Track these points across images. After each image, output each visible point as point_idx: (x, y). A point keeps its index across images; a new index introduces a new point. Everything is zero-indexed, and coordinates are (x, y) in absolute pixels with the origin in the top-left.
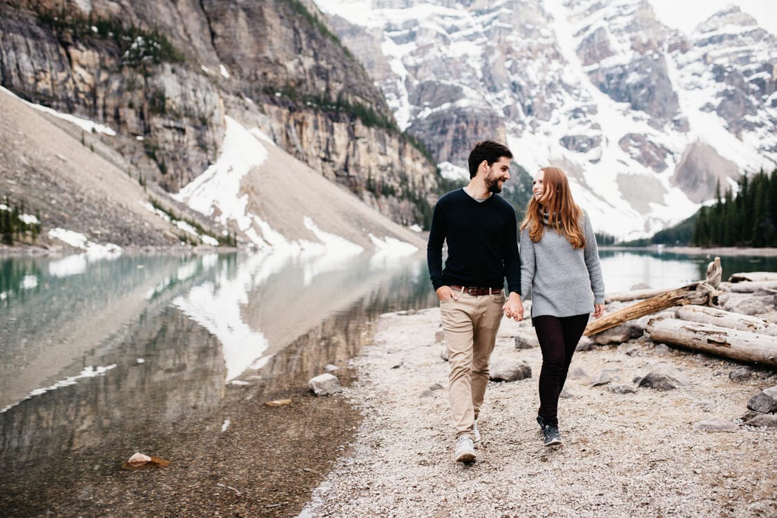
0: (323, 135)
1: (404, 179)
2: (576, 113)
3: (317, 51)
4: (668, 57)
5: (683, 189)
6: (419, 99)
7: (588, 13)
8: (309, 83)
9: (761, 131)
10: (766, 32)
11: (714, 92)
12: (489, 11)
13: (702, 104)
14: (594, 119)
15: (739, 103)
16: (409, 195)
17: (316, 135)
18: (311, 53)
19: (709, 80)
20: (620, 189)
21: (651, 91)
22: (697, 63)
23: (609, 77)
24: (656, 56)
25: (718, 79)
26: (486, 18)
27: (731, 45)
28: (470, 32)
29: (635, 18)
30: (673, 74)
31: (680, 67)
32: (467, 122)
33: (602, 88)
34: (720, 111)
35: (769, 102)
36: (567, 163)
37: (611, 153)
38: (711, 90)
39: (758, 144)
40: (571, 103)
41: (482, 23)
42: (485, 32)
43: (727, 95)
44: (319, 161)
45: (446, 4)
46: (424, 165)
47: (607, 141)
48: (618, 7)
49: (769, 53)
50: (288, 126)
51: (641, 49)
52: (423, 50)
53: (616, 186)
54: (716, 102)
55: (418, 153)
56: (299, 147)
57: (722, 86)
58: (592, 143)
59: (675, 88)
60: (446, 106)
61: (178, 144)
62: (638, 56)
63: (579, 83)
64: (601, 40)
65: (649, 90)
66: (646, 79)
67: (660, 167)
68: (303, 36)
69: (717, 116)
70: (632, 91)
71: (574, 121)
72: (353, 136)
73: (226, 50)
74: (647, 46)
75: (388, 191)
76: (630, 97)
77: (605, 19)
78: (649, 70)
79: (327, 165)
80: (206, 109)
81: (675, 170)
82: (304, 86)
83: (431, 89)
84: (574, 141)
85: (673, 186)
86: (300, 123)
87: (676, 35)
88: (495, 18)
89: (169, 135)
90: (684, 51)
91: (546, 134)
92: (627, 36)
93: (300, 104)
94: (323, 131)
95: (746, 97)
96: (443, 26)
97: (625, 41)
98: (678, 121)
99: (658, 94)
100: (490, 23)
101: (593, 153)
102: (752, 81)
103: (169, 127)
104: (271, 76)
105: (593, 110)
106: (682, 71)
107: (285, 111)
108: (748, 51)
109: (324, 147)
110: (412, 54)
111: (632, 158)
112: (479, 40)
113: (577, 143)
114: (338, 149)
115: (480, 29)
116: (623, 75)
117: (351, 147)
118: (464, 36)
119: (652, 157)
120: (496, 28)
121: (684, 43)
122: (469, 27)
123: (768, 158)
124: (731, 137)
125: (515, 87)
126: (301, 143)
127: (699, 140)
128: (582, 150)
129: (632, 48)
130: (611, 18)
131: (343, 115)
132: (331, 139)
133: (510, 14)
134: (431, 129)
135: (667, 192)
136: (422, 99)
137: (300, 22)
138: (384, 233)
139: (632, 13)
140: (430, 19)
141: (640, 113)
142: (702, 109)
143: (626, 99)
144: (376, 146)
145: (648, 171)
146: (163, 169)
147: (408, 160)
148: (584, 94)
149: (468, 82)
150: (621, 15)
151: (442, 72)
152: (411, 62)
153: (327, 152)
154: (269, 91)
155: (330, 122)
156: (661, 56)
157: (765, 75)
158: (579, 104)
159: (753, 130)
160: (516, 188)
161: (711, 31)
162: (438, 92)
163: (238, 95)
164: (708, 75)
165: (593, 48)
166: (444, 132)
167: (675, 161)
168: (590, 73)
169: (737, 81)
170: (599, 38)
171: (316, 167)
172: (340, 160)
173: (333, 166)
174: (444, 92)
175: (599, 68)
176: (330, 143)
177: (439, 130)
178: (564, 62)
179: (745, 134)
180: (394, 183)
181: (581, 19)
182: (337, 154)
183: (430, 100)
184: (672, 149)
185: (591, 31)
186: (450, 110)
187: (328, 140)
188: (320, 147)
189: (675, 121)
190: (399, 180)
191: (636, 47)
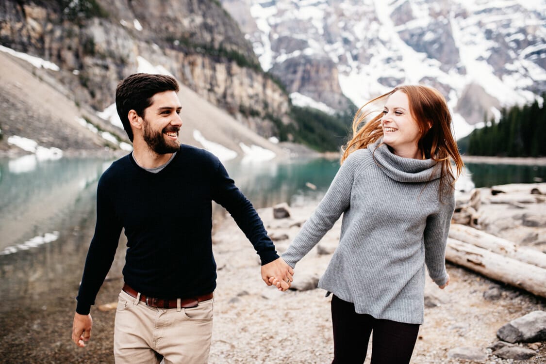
0: (208, 72)
1: (266, 105)
2: (388, 60)
3: (205, 12)
4: (454, 21)
5: (462, 115)
6: (278, 48)
8: (199, 35)
10: (522, 6)
13: (477, 56)
14: (401, 65)
15: (502, 56)
16: (269, 117)
17: (203, 72)
18: (201, 13)
19: (482, 38)
22: (474, 27)
23: (412, 35)
24: (446, 22)
25: (488, 38)
27: (498, 15)
30: (457, 34)
31: (462, 29)
32: (311, 65)
33: (408, 43)
34: (489, 61)
35: (523, 56)
38: (484, 46)
39: (514, 85)
40: (385, 53)
43: (494, 50)
44: (206, 91)
46: (281, 95)
47: (410, 81)
49: (524, 22)
50: (183, 66)
51: (436, 16)
52: (281, 13)
54: (487, 55)
55: (276, 87)
56: (191, 80)
57: (492, 44)
59: (457, 44)
60: (296, 54)
61: (104, 77)
62: (433, 21)
63: (391, 39)
64: (407, 10)
65: (440, 45)
66: (438, 37)
68: (195, 0)
69: (487, 64)
70: (428, 46)
71: (387, 65)
72: (230, 74)
73: (139, 10)
74: (439, 14)
75: (254, 113)
76: (426, 49)
78: (440, 31)
79: (211, 94)
80: (124, 52)
81: (457, 101)
82: (195, 37)
83: (286, 42)
84: (387, 80)
86: (192, 64)
87: (459, 7)
89: (97, 71)
90: (465, 18)
91: (368, 75)
92: (426, 6)
93: (192, 49)
94: (208, 70)
95: (506, 51)
97: (425, 10)
98: (460, 68)
99: (446, 49)
102: (512, 41)
103: (97, 65)
104: (171, 29)
105: (400, 58)
106: (463, 32)
107: (181, 55)
108: (509, 20)
109: (209, 81)
110: (274, 16)
112: (322, 7)
113: (389, 81)
114: (219, 83)
116: (422, 34)
117: (229, 81)
118: (310, 5)
121: (464, 12)
123: (521, 95)
124: (495, 79)
125: (346, 41)
126: (193, 78)
127: (473, 82)
129: (430, 15)
131: (223, 59)
132: (214, 75)
134: (286, 69)
136: (280, 47)
138: (250, 143)
141: (434, 61)
142: (477, 60)
143: (424, 51)
144: (246, 81)
146: (93, 95)
147: (269, 92)
148: (394, 46)
149: (312, 36)
151: (295, 29)
152: (273, 21)
153: (211, 84)
154: (170, 40)
155: (213, 63)
156: (449, 21)
157: (521, 37)
158: (390, 54)
159: (511, 75)
160: (346, 112)
161: (484, 4)
162: (291, 44)
163: (147, 42)
164: (481, 35)
165: (402, 15)
166: (295, 72)
167: (456, 95)
168: (400, 32)
169: (501, 40)
171: (203, 95)
172: (220, 90)
173: (216, 95)
174: (295, 44)
175: (406, 29)
176: (213, 78)
177: (291, 70)
178: (380, 24)
179: (506, 77)
180: (259, 108)
182: (218, 86)
183: (286, 48)
184: (454, 87)
185: (401, 3)
186: (299, 56)
187: (212, 76)
188: (206, 81)
190: (262, 105)
191: (432, 14)
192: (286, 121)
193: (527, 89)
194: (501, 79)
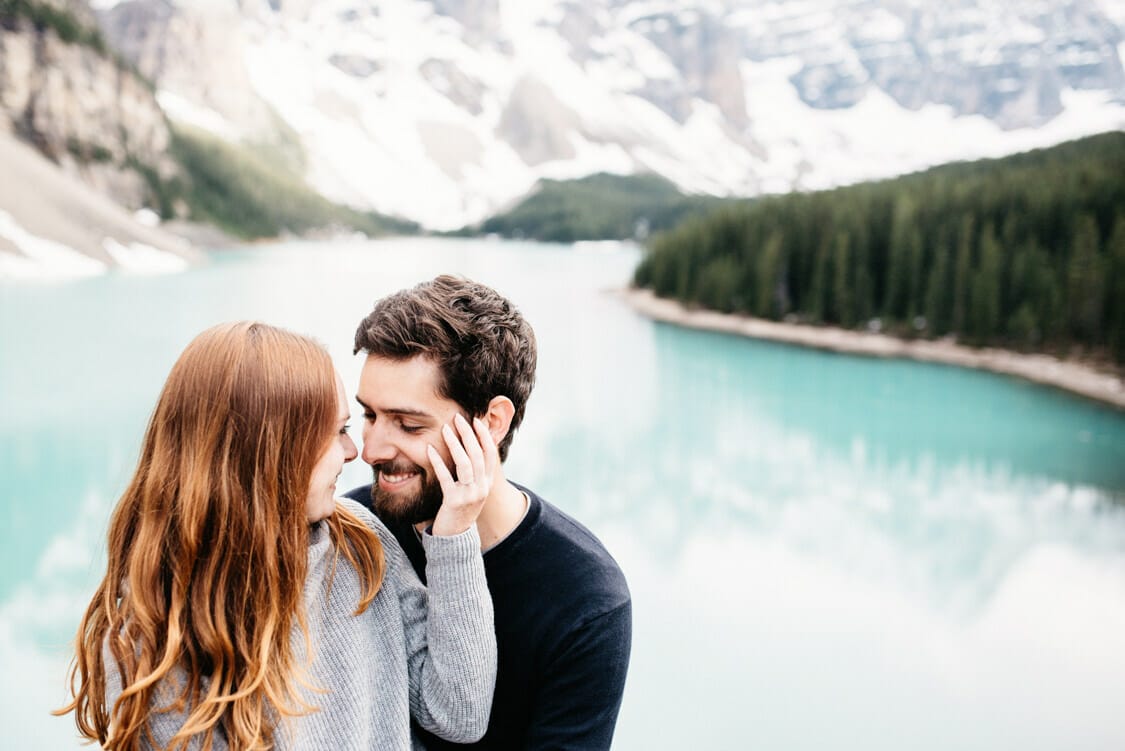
1: (124, 135)
2: (349, 16)
5: (512, 145)
13: (536, 18)
14: (377, 26)
34: (561, 29)
39: (610, 83)
53: (417, 137)
54: (556, 17)
67: (475, 108)
69: (557, 36)
72: (42, 60)
81: (499, 115)
111: (438, 92)
114: (15, 82)
117: (38, 79)
119: (467, 92)
127: (530, 73)
128: (359, 74)
135: (486, 149)
142: (537, 25)
144: (80, 77)
147: (129, 102)
159: (601, 62)
166: (143, 35)
172: (18, 101)
182: (13, 90)
190: (115, 135)
192: (168, 169)
193: (636, 93)
194: (583, 67)
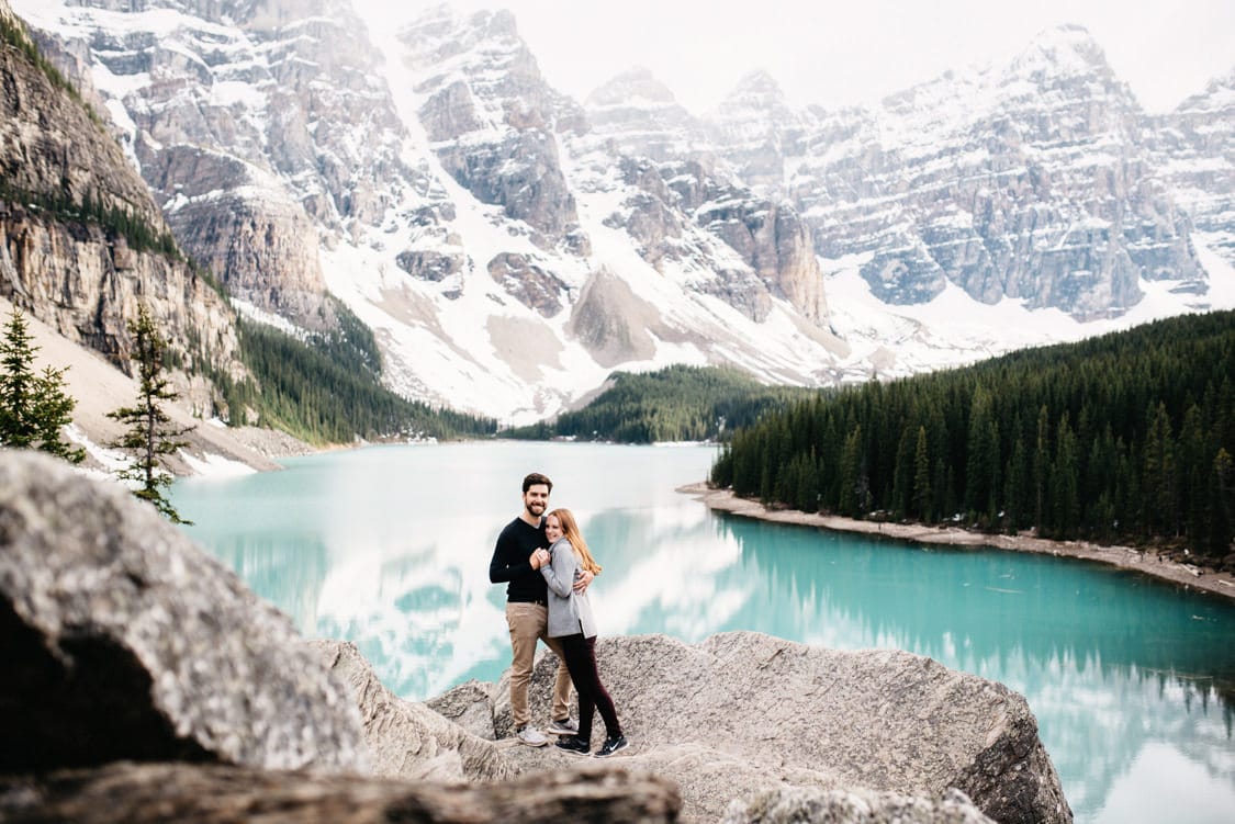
0: (58, 262)
1: (195, 339)
2: (422, 216)
3: (45, 114)
4: (558, 138)
5: (585, 344)
6: (164, 177)
7: (437, 55)
8: (30, 168)
9: (687, 261)
10: (686, 113)
11: (623, 197)
12: (279, 36)
13: (607, 216)
14: (451, 227)
15: (657, 216)
16: (201, 366)
17: (47, 263)
18: (35, 115)
19: (616, 179)
20: (493, 341)
21: (536, 189)
22: (598, 153)
23: (472, 162)
24: (542, 136)
25: (629, 179)
26: (275, 46)
27: (639, 127)
28: (247, 65)
29: (511, 74)
30: (565, 165)
31: (574, 155)
32: (253, 225)
33: (461, 178)
34: (632, 227)
35: (695, 219)
36: (411, 296)
37: (478, 283)
38: (618, 197)
39: (682, 278)
40: (414, 200)
41: (269, 52)
42: (272, 70)
43: (638, 201)
44: (52, 309)
45: (204, 14)
47: (471, 262)
48: (485, 54)
49: (690, 145)
51: (521, 124)
52: (162, 89)
53: (487, 336)
54: (627, 213)
55: (212, 294)
56: (16, 283)
57: (634, 191)
58: (448, 265)
59: (570, 187)
60: (215, 194)
62: (515, 133)
63: (426, 168)
64: (460, 103)
65: (533, 187)
66: (528, 169)
67: (550, 308)
68: (21, 85)
69: (628, 236)
70: (507, 187)
71: (419, 229)
72: (112, 266)
74: (527, 119)
75: (170, 361)
76: (504, 196)
77: (465, 70)
78: (532, 157)
79: (65, 315)
81: (572, 313)
82: (21, 175)
83: (188, 162)
84: (420, 261)
85: (572, 338)
86: (19, 242)
87: (568, 106)
88: (291, 48)
90: (580, 133)
91: (376, 247)
92: (498, 101)
93: (18, 207)
94: (59, 257)
95: (667, 208)
96: (199, 51)
97: (495, 109)
98: (575, 237)
99: (546, 195)
100: (281, 55)
101: (449, 283)
102: (671, 185)
105: (449, 214)
106: (577, 163)
108: (664, 138)
109: (60, 283)
110: (144, 94)
111: (509, 292)
112: (263, 82)
113: (424, 264)
114: (85, 288)
115: (262, 62)
116: (493, 161)
117: (108, 284)
118: (236, 71)
119: (539, 292)
120: (292, 65)
121: (580, 119)
122: (245, 58)
123: (698, 302)
124: (647, 267)
125: (323, 166)
126: (21, 276)
127: (604, 268)
128: (433, 277)
129: (506, 120)
130: (475, 70)
131: (94, 229)
132: (73, 270)
133: (316, 45)
134: (189, 231)
135: (563, 348)
136: (170, 177)
137: (16, 60)
138: (199, 445)
139: (505, 66)
140: (177, 35)
141: (518, 223)
142: (607, 223)
143: (498, 200)
144: (151, 283)
145: (533, 315)
147: (198, 306)
148: (433, 185)
149: (245, 152)
150: (490, 67)
151: (200, 131)
152: (142, 106)
153: (66, 293)
155: (71, 240)
156: (550, 136)
157: (690, 179)
158: (426, 202)
159: (675, 259)
161: (613, 102)
162: (199, 169)
164: (614, 172)
165: (447, 113)
166: (212, 239)
167: (571, 301)
168: (442, 152)
169: (654, 184)
170: (456, 99)
171: (47, 318)
172: (87, 307)
173: (76, 318)
174: (211, 170)
175: (457, 146)
176: (72, 276)
177: (203, 234)
178: (402, 132)
179: (666, 264)
180: (179, 347)
181: (426, 65)
182: (84, 297)
183: (186, 180)
184: (568, 282)
185: (445, 86)
186: (222, 202)
187: (68, 271)
188: (55, 285)
189: (569, 238)
190: (186, 341)
191: (511, 118)
192: (238, 373)
194: (658, 268)
